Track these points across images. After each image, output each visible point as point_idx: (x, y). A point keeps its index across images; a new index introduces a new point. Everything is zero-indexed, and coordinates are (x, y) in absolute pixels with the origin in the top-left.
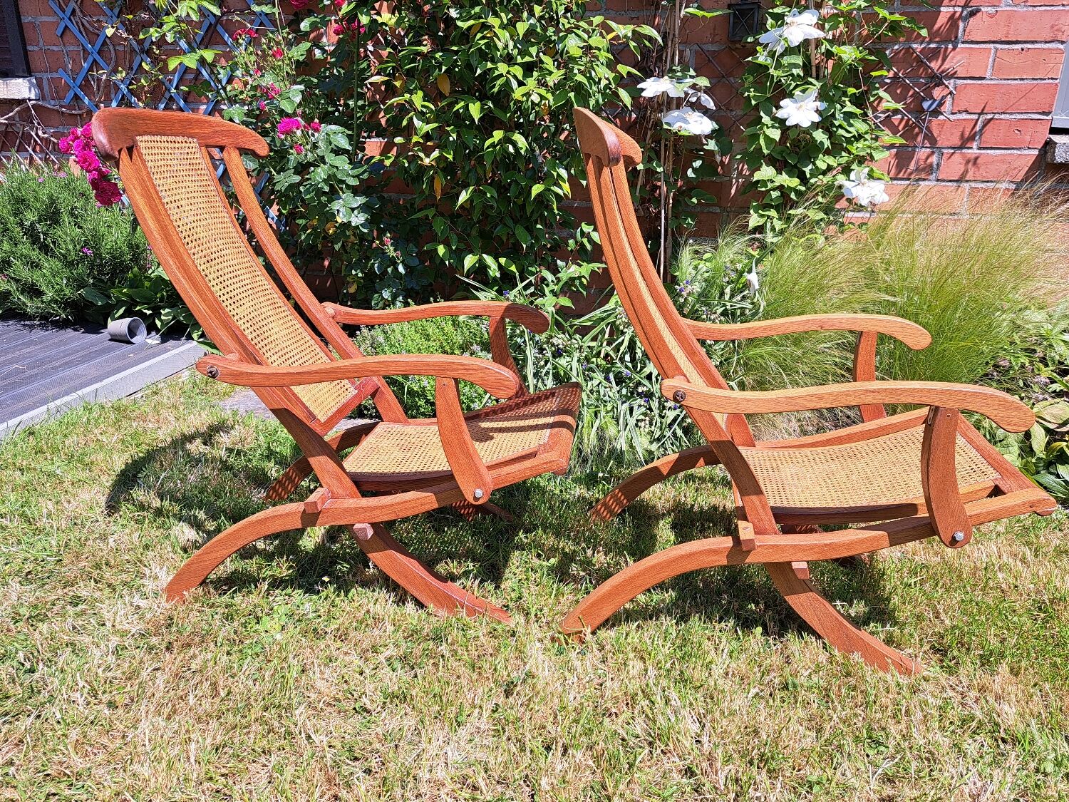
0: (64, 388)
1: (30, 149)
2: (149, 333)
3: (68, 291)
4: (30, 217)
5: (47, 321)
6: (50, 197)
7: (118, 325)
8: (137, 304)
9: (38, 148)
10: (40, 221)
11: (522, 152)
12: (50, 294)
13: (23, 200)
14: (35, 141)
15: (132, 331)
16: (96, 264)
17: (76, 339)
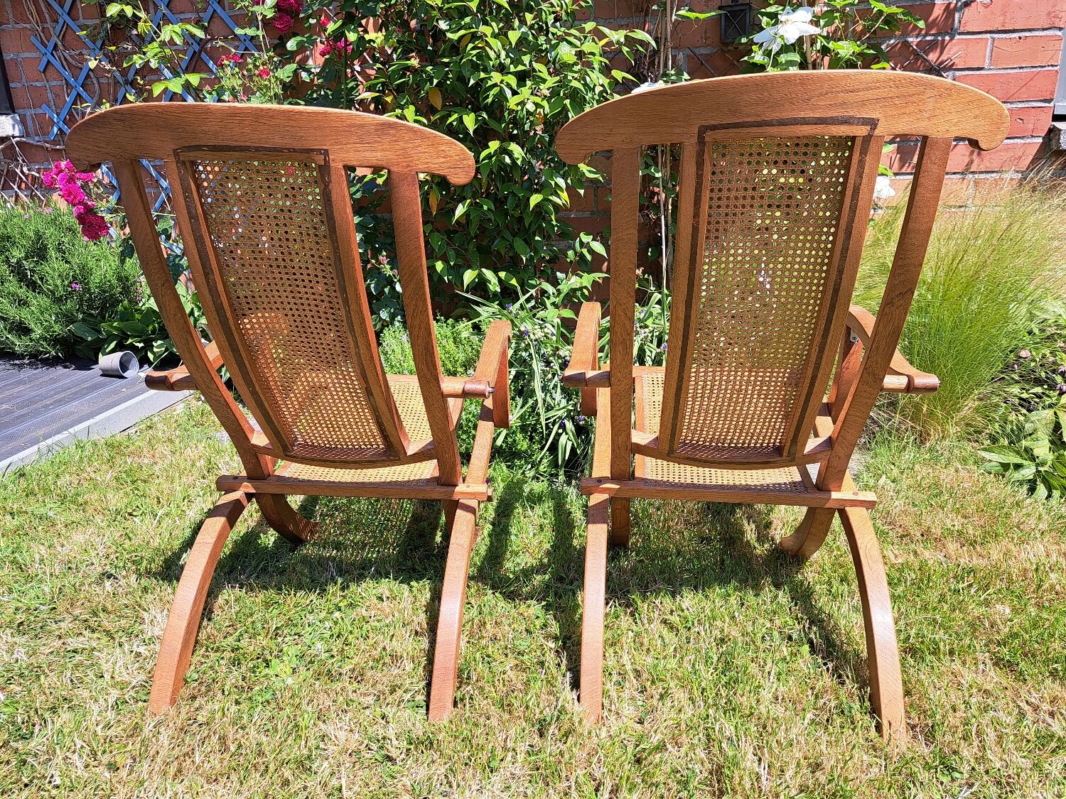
0: (55, 426)
1: (15, 187)
2: (141, 367)
3: (57, 328)
4: (17, 254)
5: (36, 359)
6: (37, 233)
7: (110, 360)
8: (127, 337)
9: (23, 186)
10: (26, 258)
11: (519, 162)
12: (38, 332)
13: (9, 237)
14: (20, 178)
15: (124, 366)
16: (87, 301)
17: (66, 376)
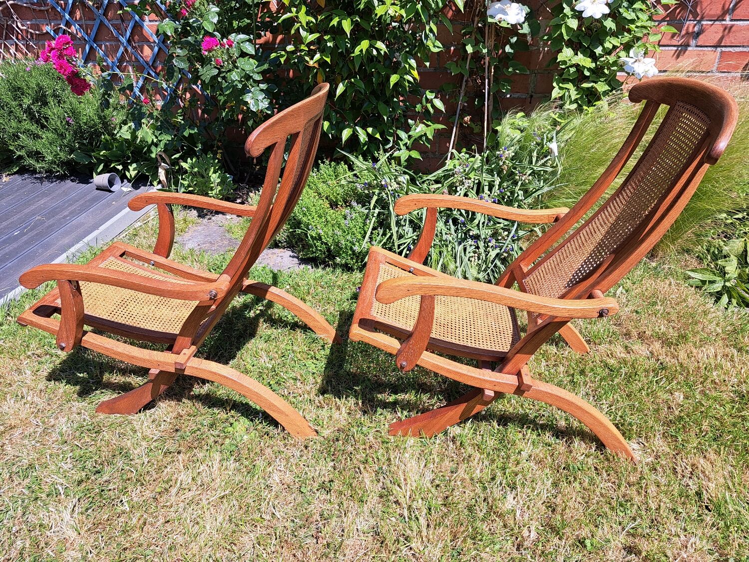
1: (14, 38)
2: (122, 182)
3: (62, 155)
4: (27, 101)
5: (50, 176)
6: (38, 85)
7: (101, 179)
8: (111, 162)
9: (20, 37)
10: (33, 104)
11: (382, 52)
12: (49, 158)
13: (19, 88)
14: (17, 31)
15: (111, 182)
16: (79, 133)
17: (70, 186)
